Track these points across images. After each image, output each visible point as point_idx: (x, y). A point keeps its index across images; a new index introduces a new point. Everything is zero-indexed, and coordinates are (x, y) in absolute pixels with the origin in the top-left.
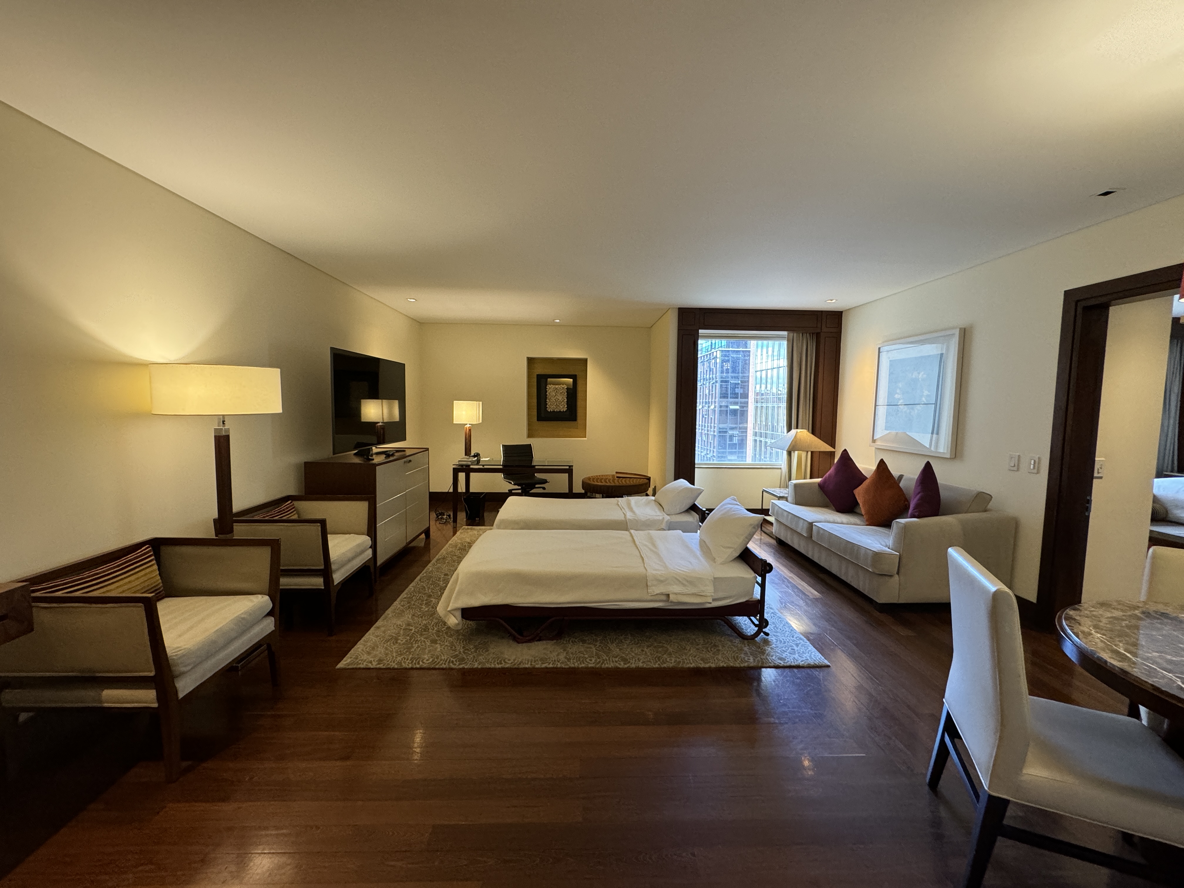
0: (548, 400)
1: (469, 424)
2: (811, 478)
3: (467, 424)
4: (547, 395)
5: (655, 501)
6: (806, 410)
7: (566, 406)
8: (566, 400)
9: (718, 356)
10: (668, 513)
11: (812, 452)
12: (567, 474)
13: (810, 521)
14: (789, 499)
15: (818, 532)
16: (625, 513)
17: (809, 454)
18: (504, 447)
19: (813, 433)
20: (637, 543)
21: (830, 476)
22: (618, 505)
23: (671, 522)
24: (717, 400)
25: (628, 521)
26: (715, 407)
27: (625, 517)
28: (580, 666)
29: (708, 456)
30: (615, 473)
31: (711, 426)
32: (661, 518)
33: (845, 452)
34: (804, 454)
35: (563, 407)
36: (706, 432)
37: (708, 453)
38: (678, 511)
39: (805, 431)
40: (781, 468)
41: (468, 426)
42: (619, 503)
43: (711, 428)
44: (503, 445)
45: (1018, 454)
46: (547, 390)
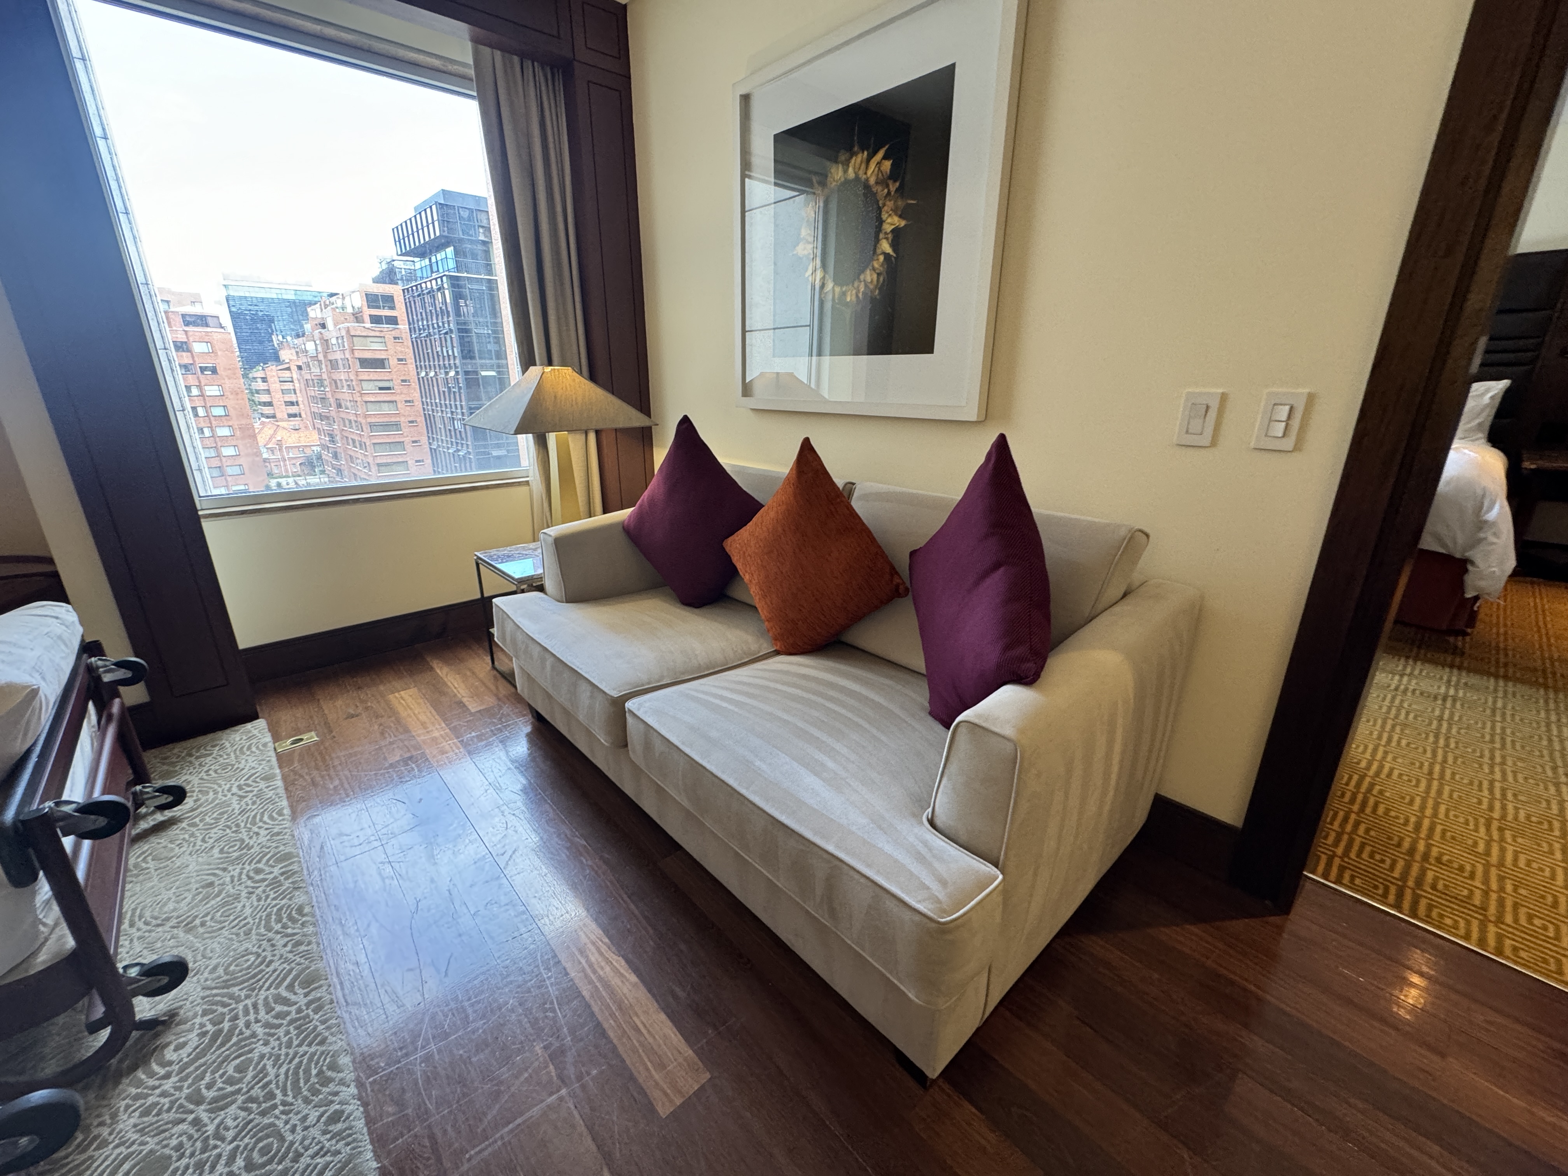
2: (605, 511)
6: (564, 304)
9: (445, 286)
11: (598, 433)
13: (615, 694)
14: (548, 584)
15: (648, 746)
17: (592, 437)
19: (593, 377)
21: (652, 502)
24: (457, 362)
26: (457, 373)
29: (460, 453)
31: (456, 405)
33: (685, 426)
34: (575, 442)
36: (449, 415)
37: (459, 448)
39: (568, 371)
40: (527, 482)
43: (456, 408)
45: (1220, 391)
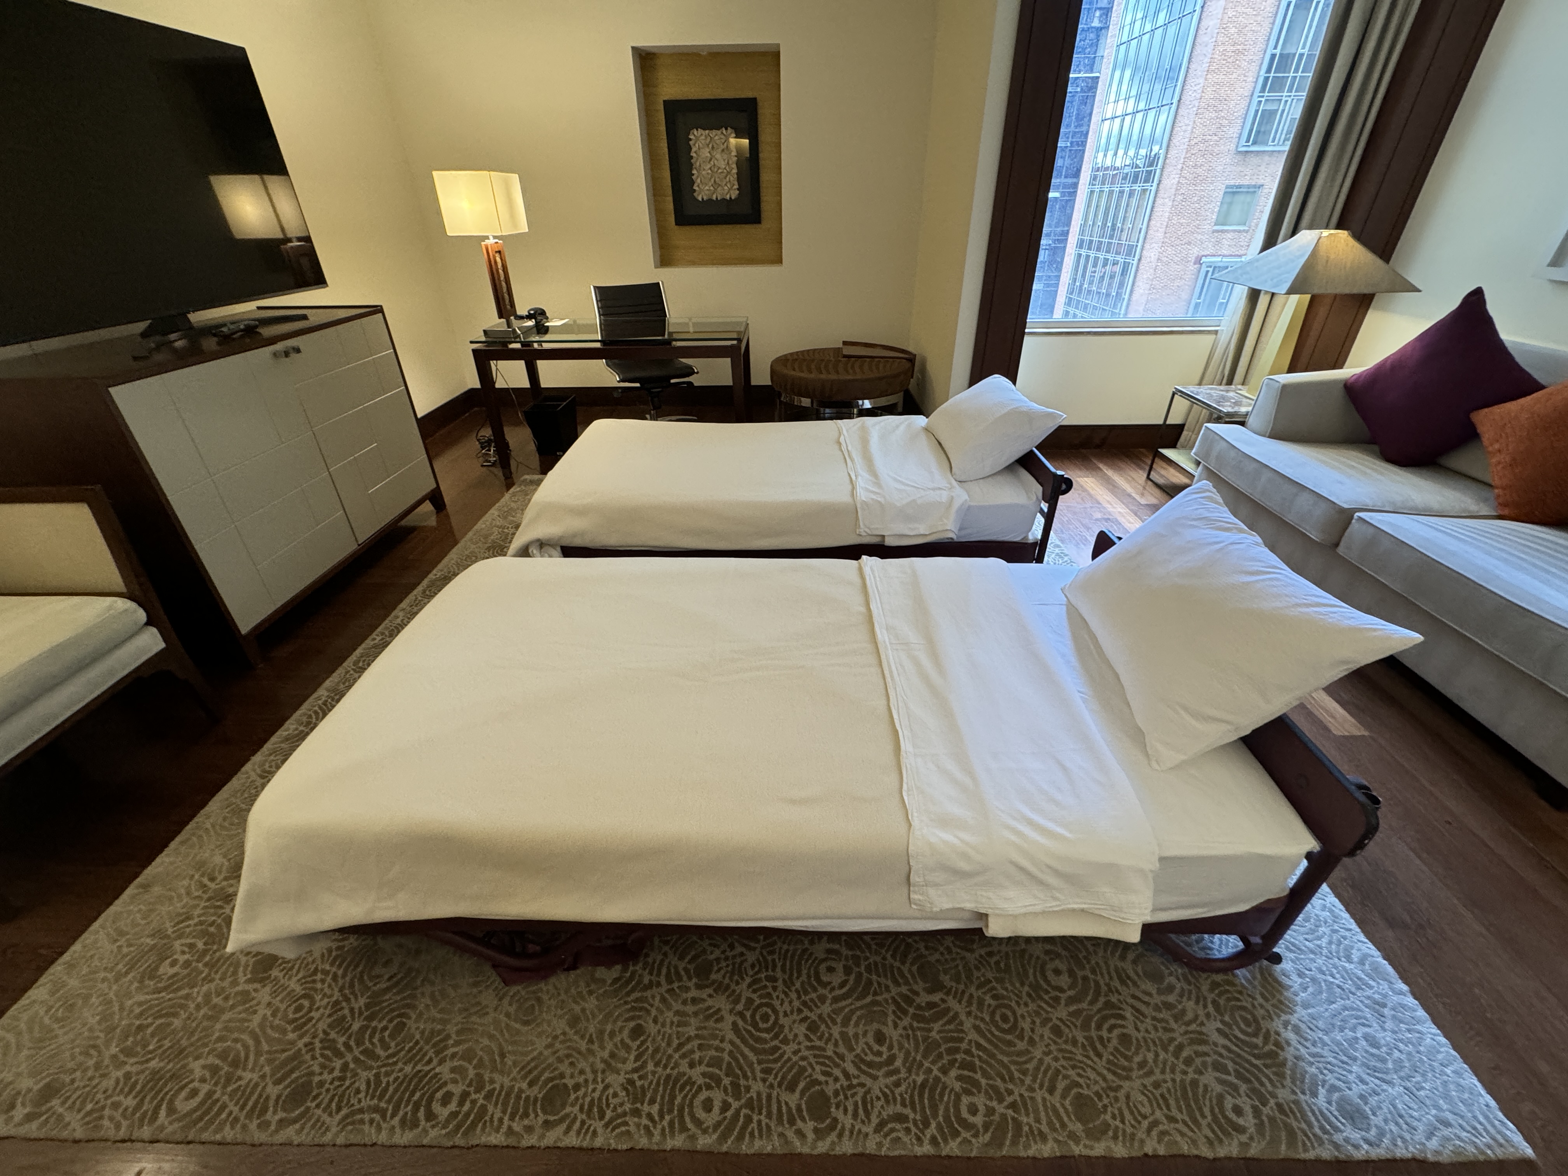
0: (694, 172)
1: (495, 237)
3: (487, 238)
4: (692, 157)
5: (927, 430)
7: (736, 187)
8: (735, 171)
10: (963, 478)
12: (729, 360)
13: (1343, 504)
14: (1251, 421)
15: (1373, 542)
16: (854, 478)
18: (600, 291)
20: (882, 635)
22: (840, 444)
23: (969, 507)
25: (859, 506)
27: (852, 495)
28: (670, 1144)
30: (841, 345)
32: (944, 496)
33: (1475, 297)
35: (729, 190)
38: (988, 471)
39: (1344, 235)
40: (1216, 332)
41: (492, 241)
42: (842, 440)
44: (595, 287)
46: (691, 143)
